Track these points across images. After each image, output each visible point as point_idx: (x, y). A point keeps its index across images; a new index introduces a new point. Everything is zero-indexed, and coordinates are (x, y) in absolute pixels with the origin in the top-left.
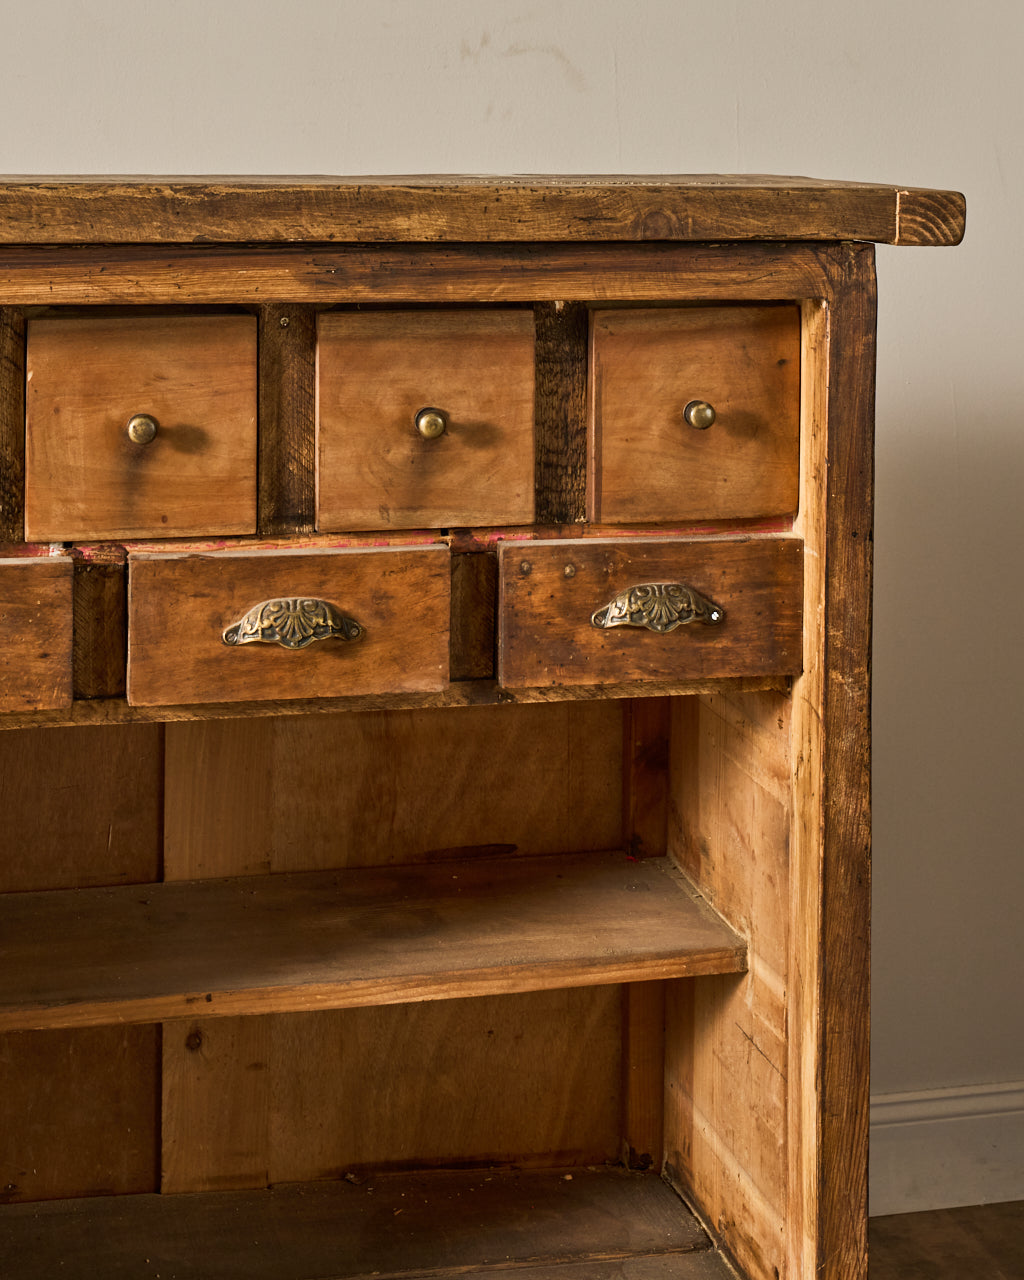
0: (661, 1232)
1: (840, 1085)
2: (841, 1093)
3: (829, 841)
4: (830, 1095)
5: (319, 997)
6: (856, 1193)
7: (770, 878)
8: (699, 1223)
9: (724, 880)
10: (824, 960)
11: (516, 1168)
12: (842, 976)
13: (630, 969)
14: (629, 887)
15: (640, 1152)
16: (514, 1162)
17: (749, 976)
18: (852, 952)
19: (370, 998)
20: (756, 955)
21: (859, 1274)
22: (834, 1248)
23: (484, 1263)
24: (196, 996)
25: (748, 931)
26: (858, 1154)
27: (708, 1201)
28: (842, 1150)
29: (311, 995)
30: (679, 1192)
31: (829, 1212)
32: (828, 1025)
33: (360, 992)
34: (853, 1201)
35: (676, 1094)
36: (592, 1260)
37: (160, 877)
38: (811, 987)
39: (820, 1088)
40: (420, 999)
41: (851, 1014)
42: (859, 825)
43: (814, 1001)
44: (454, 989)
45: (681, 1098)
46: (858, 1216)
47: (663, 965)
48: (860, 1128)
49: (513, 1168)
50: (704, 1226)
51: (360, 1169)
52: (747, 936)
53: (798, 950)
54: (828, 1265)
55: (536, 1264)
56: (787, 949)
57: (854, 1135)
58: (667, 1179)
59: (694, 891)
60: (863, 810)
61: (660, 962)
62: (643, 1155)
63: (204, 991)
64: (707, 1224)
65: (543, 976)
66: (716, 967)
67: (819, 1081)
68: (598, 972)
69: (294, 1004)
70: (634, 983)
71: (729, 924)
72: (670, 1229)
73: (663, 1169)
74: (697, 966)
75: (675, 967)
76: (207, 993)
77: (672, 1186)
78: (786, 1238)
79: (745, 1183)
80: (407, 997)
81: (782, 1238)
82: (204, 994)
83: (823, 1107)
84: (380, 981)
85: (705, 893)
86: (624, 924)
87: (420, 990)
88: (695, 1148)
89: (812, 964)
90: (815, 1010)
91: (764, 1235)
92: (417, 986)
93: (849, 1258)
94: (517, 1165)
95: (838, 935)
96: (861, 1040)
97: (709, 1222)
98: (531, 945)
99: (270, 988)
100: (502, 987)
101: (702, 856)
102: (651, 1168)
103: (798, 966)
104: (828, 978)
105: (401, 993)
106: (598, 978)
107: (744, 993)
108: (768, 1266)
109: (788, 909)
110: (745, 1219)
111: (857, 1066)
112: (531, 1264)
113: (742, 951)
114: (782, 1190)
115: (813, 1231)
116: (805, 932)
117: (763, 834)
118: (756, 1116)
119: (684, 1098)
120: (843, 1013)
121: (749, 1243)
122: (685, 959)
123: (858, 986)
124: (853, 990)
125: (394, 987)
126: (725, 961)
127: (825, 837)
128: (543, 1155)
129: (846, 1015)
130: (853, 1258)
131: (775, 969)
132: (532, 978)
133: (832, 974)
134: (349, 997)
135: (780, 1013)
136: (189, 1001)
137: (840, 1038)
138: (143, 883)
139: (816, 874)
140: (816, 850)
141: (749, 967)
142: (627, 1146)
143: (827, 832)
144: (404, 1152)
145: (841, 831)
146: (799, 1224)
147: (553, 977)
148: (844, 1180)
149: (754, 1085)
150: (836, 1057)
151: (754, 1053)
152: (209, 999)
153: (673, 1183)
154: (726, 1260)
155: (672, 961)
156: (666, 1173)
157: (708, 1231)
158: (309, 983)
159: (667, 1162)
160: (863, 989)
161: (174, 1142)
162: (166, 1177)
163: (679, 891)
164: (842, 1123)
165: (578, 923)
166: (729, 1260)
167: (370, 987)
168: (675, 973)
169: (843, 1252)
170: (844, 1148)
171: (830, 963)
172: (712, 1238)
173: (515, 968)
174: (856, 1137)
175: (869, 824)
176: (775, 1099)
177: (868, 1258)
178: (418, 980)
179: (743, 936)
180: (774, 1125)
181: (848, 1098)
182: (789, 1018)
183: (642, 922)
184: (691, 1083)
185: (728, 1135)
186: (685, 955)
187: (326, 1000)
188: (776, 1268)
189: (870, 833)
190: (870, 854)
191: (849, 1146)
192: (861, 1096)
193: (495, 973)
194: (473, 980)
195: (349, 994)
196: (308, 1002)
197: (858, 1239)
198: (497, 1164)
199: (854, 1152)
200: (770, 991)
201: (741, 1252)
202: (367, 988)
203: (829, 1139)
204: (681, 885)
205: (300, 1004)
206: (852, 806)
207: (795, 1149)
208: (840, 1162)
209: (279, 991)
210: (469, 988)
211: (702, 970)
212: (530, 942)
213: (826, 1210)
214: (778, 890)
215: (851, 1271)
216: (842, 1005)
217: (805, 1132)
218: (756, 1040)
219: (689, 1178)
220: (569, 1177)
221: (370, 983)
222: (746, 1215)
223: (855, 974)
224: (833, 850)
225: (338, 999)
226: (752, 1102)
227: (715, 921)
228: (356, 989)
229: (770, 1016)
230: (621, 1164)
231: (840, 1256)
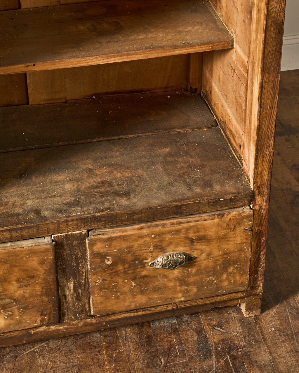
0: (200, 120)
1: (267, 99)
2: (267, 102)
3: (268, 19)
4: (263, 103)
5: (75, 63)
6: (271, 132)
7: (244, 21)
8: (213, 116)
9: (226, 13)
10: (264, 59)
11: (151, 92)
12: (270, 64)
13: (191, 49)
14: (191, 11)
15: (194, 88)
16: (151, 90)
17: (234, 50)
18: (274, 56)
19: (94, 62)
20: (237, 44)
21: (270, 156)
22: (262, 149)
23: (139, 134)
24: (30, 65)
25: (234, 35)
26: (272, 120)
27: (217, 111)
28: (266, 119)
29: (72, 62)
30: (207, 103)
31: (261, 138)
32: (264, 81)
33: (90, 61)
34: (269, 135)
35: (206, 72)
36: (176, 132)
37: (20, 7)
38: (258, 67)
39: (260, 101)
40: (113, 62)
41: (273, 76)
42: (280, 12)
43: (259, 72)
44: (125, 58)
45: (208, 75)
46: (271, 139)
47: (202, 47)
48: (274, 112)
49: (150, 93)
50: (215, 118)
51: (97, 95)
52: (234, 36)
53: (253, 51)
54: (259, 154)
55: (157, 133)
56: (249, 48)
57: (271, 114)
58: (203, 97)
59: (215, 13)
60: (282, 7)
61: (202, 46)
62: (195, 89)
63: (32, 63)
64: (216, 117)
65: (158, 53)
66: (222, 47)
67: (260, 98)
68: (179, 51)
69: (66, 66)
70: (192, 53)
71: (228, 29)
72: (203, 119)
73: (202, 93)
74: (215, 47)
75: (207, 48)
76: (33, 63)
77: (204, 100)
78: (245, 137)
79: (230, 112)
80: (107, 62)
81: (243, 137)
82: (32, 64)
83: (261, 106)
84: (98, 57)
85: (219, 14)
86: (189, 29)
87: (112, 59)
88: (213, 92)
89: (259, 59)
90: (259, 75)
91: (236, 132)
92: (111, 58)
93: (267, 151)
94: (151, 91)
95: (270, 51)
96: (276, 85)
97: (217, 117)
98: (154, 39)
99: (56, 61)
100: (143, 57)
101: (218, 2)
102: (197, 92)
103: (253, 57)
104: (265, 65)
105: (105, 60)
106: (178, 52)
107: (232, 54)
108: (238, 143)
109: (250, 34)
110: (229, 123)
111: (274, 92)
112: (155, 134)
113: (232, 42)
114: (244, 123)
115: (255, 143)
116: (257, 47)
117: (242, 5)
118: (235, 95)
119: (209, 76)
120: (270, 76)
121: (231, 131)
122: (211, 45)
123: (276, 67)
124: (274, 69)
125: (103, 58)
126: (225, 45)
127: (267, 18)
128: (160, 88)
129: (271, 77)
130: (268, 151)
131: (244, 51)
132: (154, 53)
133: (267, 63)
134: (86, 63)
135: (246, 68)
136: (27, 66)
137: (268, 85)
138: (13, 9)
139: (262, 29)
140: (263, 21)
141: (234, 47)
142: (189, 86)
143: (268, 16)
144: (113, 89)
145: (273, 15)
146: (249, 138)
147: (162, 53)
148: (266, 128)
149: (235, 85)
150: (266, 91)
151: (235, 75)
152: (34, 65)
153: (205, 99)
154: (222, 132)
155: (206, 46)
156: (202, 94)
157: (216, 120)
158: (71, 58)
159: (203, 92)
160: (278, 68)
161: (32, 89)
162: (30, 100)
163: (209, 12)
164: (267, 111)
165: (171, 28)
166: (224, 133)
167: (94, 59)
168: (207, 50)
169: (265, 149)
170: (267, 118)
171: (266, 60)
172: (218, 123)
173: (148, 50)
174: (272, 115)
175: (284, 12)
176: (242, 93)
177: (274, 151)
178: (112, 56)
179: (232, 35)
180: (242, 101)
181: (270, 103)
182: (249, 72)
183: (195, 28)
184: (212, 72)
185: (225, 95)
186: (211, 44)
187: (78, 64)
188: (240, 145)
189: (284, 15)
190: (284, 23)
191: (269, 118)
192: (275, 102)
193: (140, 53)
194: (132, 55)
195: (86, 61)
196: (71, 65)
197: (270, 146)
198: (144, 91)
199: (271, 120)
200: (242, 59)
201: (228, 132)
202: (93, 59)
203: (262, 116)
204: (211, 10)
205: (68, 65)
206: (278, 6)
207: (249, 115)
208: (265, 123)
209: (60, 62)
210: (131, 58)
211: (217, 48)
212: (154, 37)
213: (259, 138)
214: (247, 26)
215: (267, 155)
216: (269, 74)
217: (253, 111)
218: (236, 71)
219: (211, 101)
220: (169, 97)
221: (94, 57)
222: (230, 123)
223: (275, 63)
224: (270, 22)
225: (82, 63)
226: (234, 90)
227: (222, 27)
228: (89, 60)
229: (242, 66)
230: (187, 90)
231: (264, 151)
